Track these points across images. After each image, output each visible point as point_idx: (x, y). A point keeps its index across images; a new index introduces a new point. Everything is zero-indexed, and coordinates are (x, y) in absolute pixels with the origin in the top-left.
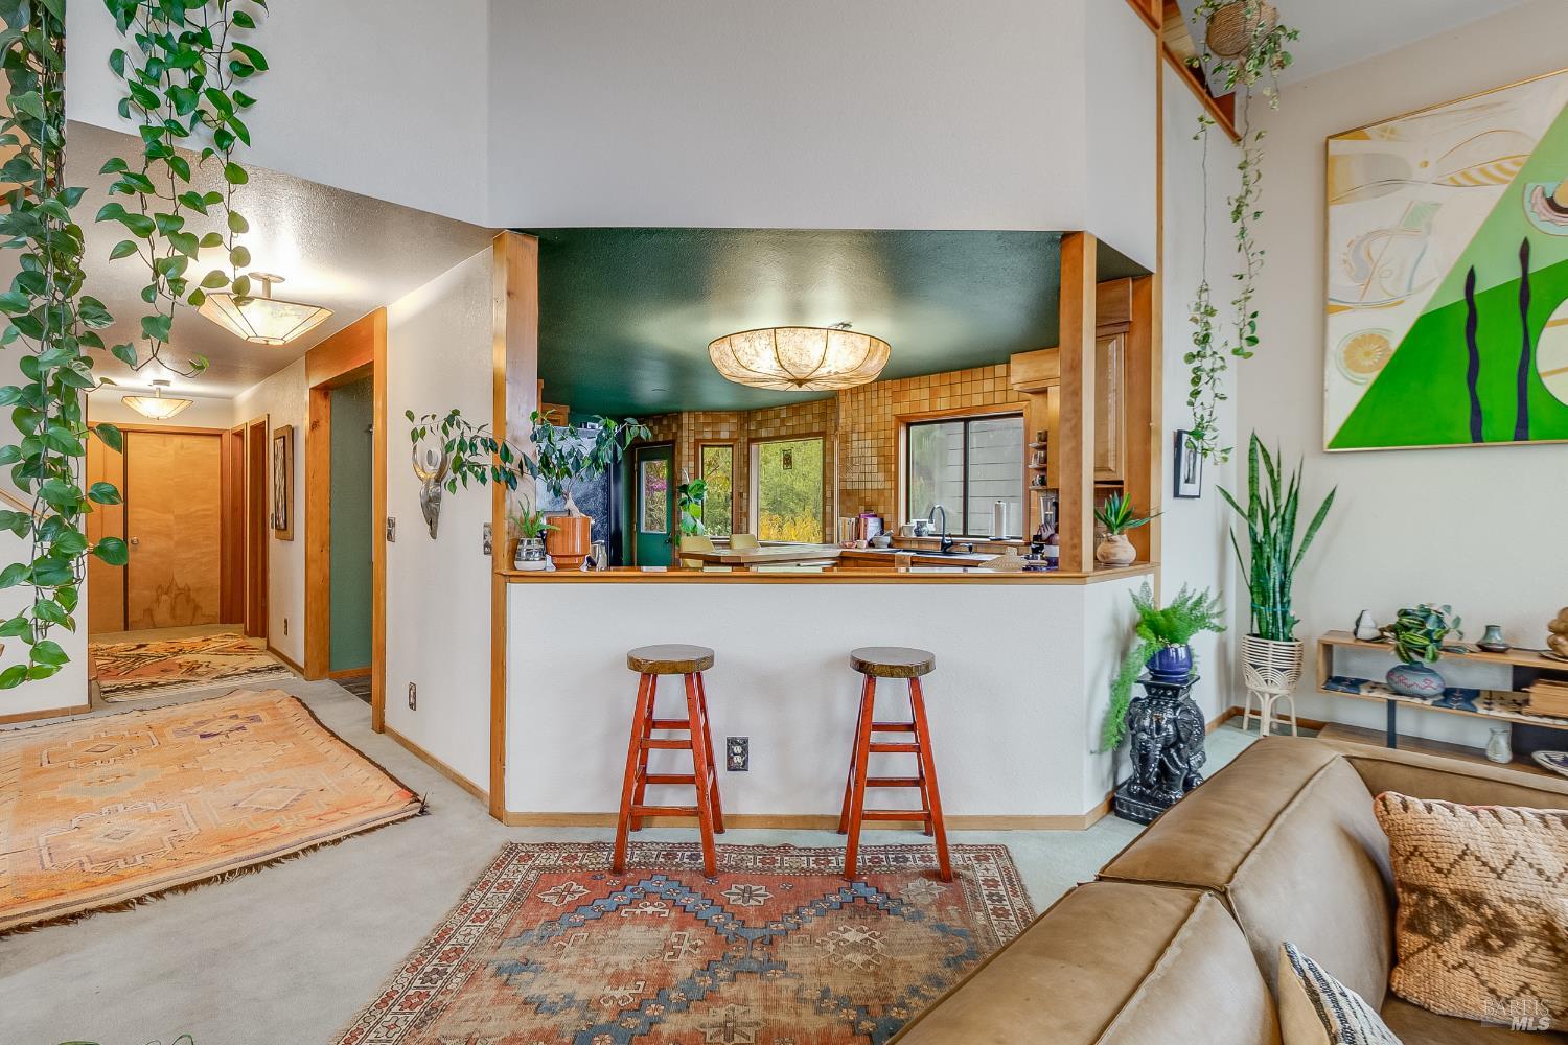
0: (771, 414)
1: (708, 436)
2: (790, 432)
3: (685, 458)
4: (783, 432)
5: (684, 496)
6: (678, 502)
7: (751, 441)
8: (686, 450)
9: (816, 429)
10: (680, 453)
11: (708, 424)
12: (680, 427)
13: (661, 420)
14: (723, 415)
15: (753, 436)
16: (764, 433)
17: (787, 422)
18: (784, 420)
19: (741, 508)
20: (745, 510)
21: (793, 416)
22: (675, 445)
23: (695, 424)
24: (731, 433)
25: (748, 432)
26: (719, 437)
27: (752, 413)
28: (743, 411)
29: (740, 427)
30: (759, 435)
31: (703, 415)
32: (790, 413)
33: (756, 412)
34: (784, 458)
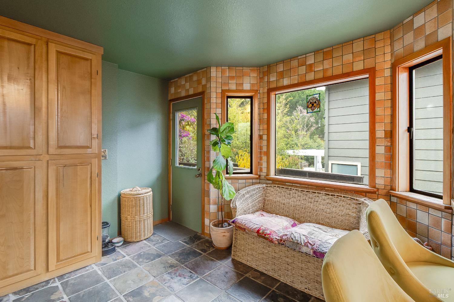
0: (295, 63)
1: (233, 87)
2: (321, 75)
3: (213, 106)
4: (310, 76)
5: (214, 138)
6: (207, 143)
7: (270, 90)
8: (215, 99)
9: (359, 66)
10: (209, 102)
11: (232, 78)
12: (209, 79)
13: (191, 77)
14: (246, 70)
15: (273, 86)
16: (286, 82)
17: (316, 67)
18: (311, 65)
19: (261, 148)
20: (265, 149)
21: (323, 60)
22: (204, 95)
23: (221, 77)
24: (252, 85)
25: (269, 82)
26: (242, 89)
27: (274, 64)
28: (263, 66)
29: (261, 79)
30: (280, 84)
31: (229, 68)
32: (320, 57)
33: (277, 63)
34: (308, 102)
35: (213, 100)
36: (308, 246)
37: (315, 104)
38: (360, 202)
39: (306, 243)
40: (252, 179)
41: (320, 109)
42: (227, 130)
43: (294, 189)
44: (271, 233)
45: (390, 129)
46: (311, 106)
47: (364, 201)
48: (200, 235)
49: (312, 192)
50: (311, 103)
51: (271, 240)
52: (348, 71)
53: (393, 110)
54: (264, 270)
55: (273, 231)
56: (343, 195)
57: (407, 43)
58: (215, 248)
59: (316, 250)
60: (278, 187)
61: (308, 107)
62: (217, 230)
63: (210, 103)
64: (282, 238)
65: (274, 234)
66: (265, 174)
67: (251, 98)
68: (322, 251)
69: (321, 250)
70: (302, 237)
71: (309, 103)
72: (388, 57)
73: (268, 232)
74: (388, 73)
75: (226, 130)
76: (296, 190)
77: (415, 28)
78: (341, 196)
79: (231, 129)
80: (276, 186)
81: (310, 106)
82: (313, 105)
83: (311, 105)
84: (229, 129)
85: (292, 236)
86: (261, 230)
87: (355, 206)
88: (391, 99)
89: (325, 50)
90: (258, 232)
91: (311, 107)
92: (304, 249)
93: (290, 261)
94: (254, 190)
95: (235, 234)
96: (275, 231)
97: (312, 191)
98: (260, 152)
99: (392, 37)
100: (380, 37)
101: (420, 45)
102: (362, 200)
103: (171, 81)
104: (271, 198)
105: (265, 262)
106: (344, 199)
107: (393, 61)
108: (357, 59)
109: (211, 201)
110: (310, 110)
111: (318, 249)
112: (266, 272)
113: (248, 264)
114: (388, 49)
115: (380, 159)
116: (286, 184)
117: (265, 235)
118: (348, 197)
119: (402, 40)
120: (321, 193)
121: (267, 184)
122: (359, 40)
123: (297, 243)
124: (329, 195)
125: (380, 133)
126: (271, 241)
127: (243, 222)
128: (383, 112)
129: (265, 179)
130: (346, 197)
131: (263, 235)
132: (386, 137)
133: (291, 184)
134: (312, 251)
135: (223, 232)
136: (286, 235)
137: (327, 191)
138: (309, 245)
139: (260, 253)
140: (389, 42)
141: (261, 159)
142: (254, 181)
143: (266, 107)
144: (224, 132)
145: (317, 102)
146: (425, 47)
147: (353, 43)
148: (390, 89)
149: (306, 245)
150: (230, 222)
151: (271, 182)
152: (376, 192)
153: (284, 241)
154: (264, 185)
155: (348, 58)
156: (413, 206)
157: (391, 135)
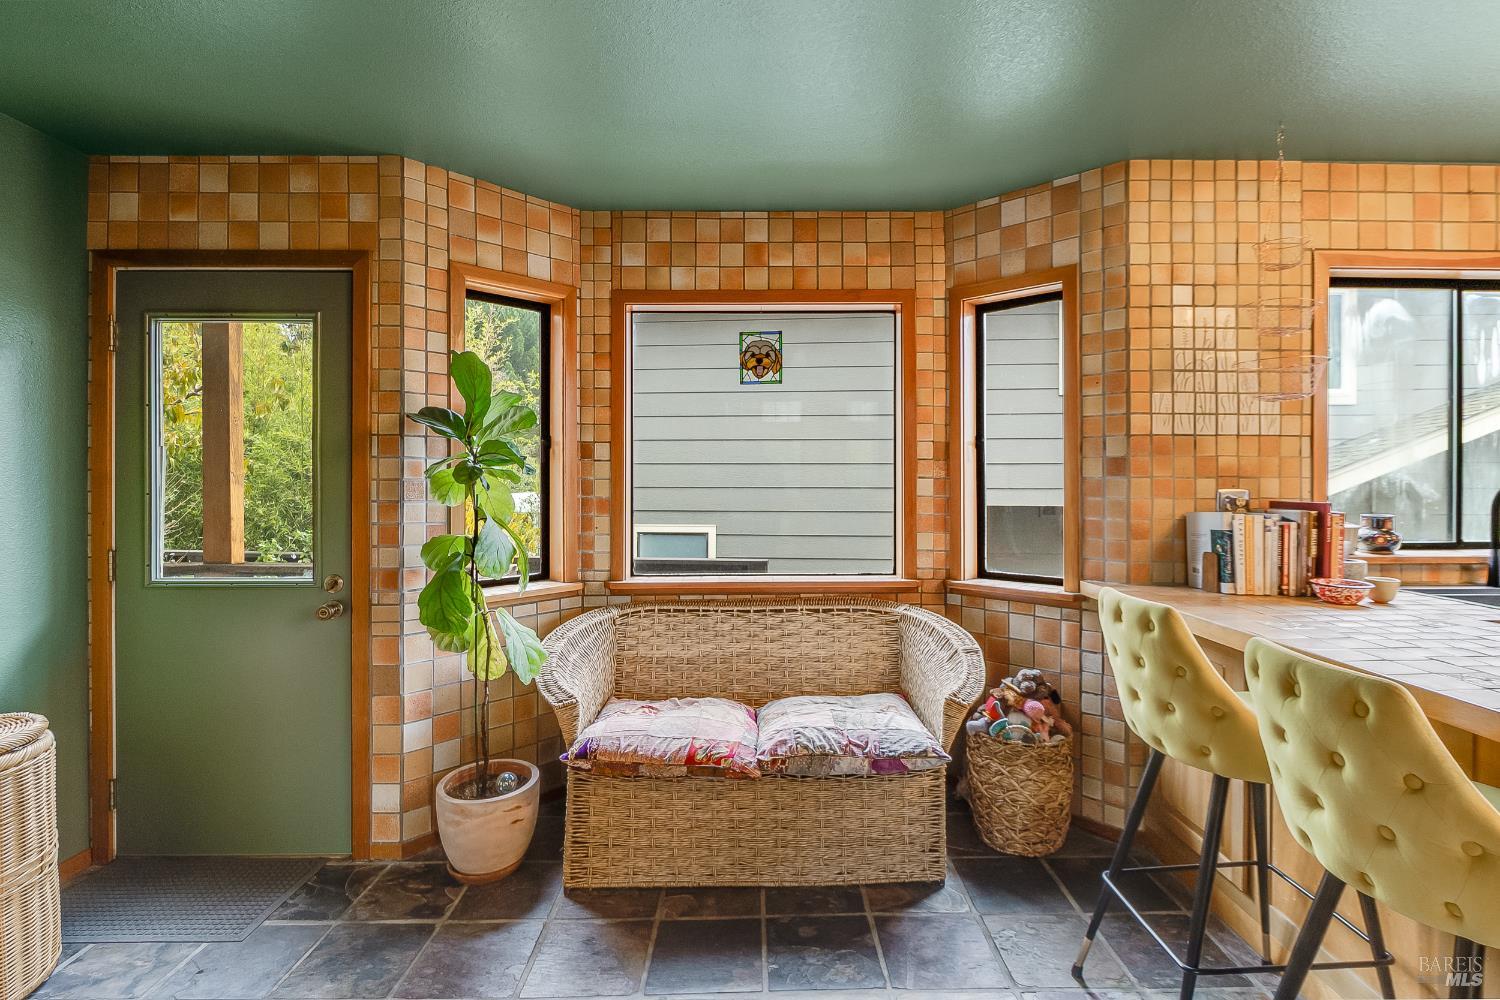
0: (708, 228)
1: (492, 259)
2: (786, 282)
3: (414, 319)
4: (757, 280)
7: (623, 297)
8: (420, 291)
9: (880, 279)
10: (395, 299)
11: (487, 221)
12: (393, 206)
13: (273, 171)
14: (537, 207)
15: (636, 282)
16: (680, 279)
17: (773, 255)
18: (758, 247)
19: (586, 487)
20: (602, 491)
21: (793, 242)
22: (366, 268)
23: (448, 210)
24: (558, 265)
25: (617, 269)
26: (524, 272)
27: (637, 214)
28: (595, 209)
29: (587, 253)
30: (660, 282)
31: (475, 182)
32: (785, 233)
33: (650, 212)
34: (746, 352)
35: (414, 296)
36: (853, 754)
37: (765, 361)
38: (894, 618)
39: (847, 746)
40: (560, 596)
41: (781, 376)
42: (506, 423)
43: (717, 611)
44: (732, 751)
45: (943, 440)
46: (755, 363)
47: (905, 612)
48: (346, 864)
49: (771, 611)
50: (753, 355)
51: (742, 772)
52: (857, 287)
53: (951, 396)
54: (704, 878)
55: (735, 743)
56: (852, 607)
57: (985, 254)
58: (462, 885)
59: (878, 755)
60: (664, 610)
61: (743, 365)
62: (491, 808)
63: (402, 305)
64: (777, 755)
65: (743, 752)
66: (604, 576)
67: (545, 309)
68: (893, 754)
69: (890, 752)
70: (829, 734)
71: (749, 354)
72: (940, 274)
73: (724, 751)
74: (940, 309)
75: (503, 421)
76: (722, 611)
77: (1003, 225)
78: (848, 610)
79: (522, 419)
80: (654, 610)
81: (750, 365)
82: (759, 361)
83: (752, 362)
84: (516, 418)
85: (802, 740)
86: (700, 752)
87: (885, 628)
88: (946, 371)
89: (797, 215)
90: (690, 759)
91: (755, 367)
92: (844, 766)
93: (791, 816)
94: (586, 633)
95: (575, 796)
96: (740, 743)
97: (771, 608)
98: (585, 504)
99: (948, 229)
100: (924, 220)
101: (1015, 265)
102: (901, 610)
103: (114, 159)
104: (642, 650)
105: (706, 852)
106: (856, 615)
107: (951, 284)
108: (877, 261)
109: (408, 706)
110: (750, 376)
111: (883, 753)
112: (710, 883)
113: (641, 881)
114: (940, 256)
115: (926, 509)
116: (682, 597)
117: (718, 762)
118: (865, 610)
119: (974, 243)
120: (796, 610)
121: (622, 606)
122: (880, 214)
123: (822, 754)
124: (817, 611)
125: (925, 450)
126: (742, 775)
127: (623, 745)
128: (931, 398)
129: (603, 592)
130: (862, 610)
131: (713, 765)
132: (936, 459)
133: (700, 597)
134: (866, 763)
135: (512, 810)
136: (784, 742)
137: (807, 601)
138: (855, 749)
139: (685, 830)
140: (941, 239)
141: (586, 524)
142: (566, 603)
143: (606, 348)
144: (497, 427)
145: (772, 354)
146: (1026, 272)
147: (866, 218)
148: (944, 346)
149: (847, 751)
150: (566, 758)
151: (627, 599)
152: (917, 588)
153: (783, 762)
154: (615, 612)
155: (856, 252)
156: (1000, 607)
157: (948, 452)
